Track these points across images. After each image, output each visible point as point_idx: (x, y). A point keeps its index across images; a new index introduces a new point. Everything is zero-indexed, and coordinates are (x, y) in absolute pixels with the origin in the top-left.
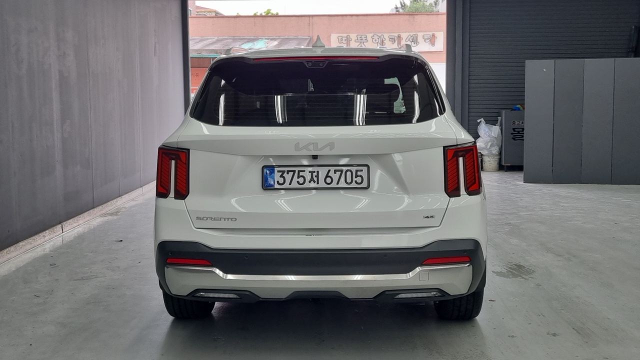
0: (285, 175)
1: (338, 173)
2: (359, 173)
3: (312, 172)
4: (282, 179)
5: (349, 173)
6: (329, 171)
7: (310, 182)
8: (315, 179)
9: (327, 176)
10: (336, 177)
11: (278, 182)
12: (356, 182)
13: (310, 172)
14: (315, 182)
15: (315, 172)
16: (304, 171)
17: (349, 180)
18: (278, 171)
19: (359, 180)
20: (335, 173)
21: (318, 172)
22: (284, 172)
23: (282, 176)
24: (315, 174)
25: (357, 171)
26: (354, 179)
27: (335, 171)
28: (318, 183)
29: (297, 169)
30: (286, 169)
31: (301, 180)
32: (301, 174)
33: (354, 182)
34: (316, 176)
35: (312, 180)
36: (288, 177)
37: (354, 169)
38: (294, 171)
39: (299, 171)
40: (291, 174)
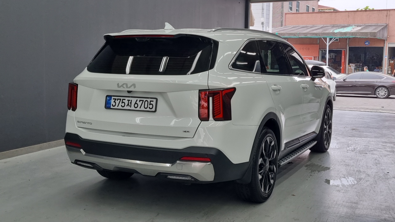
0: (116, 101)
1: (141, 102)
2: (151, 103)
3: (129, 100)
4: (114, 103)
5: (146, 102)
6: (137, 100)
7: (127, 106)
8: (130, 104)
9: (136, 103)
10: (140, 104)
11: (112, 105)
12: (149, 107)
13: (128, 100)
14: (129, 106)
15: (130, 100)
16: (125, 99)
17: (146, 107)
18: (113, 99)
19: (151, 106)
20: (140, 102)
21: (131, 100)
22: (115, 99)
23: (114, 102)
24: (130, 102)
25: (151, 101)
26: (149, 106)
27: (140, 101)
28: (131, 107)
29: (122, 98)
30: (117, 98)
31: (123, 104)
32: (124, 101)
33: (148, 107)
34: (130, 103)
35: (128, 104)
36: (117, 102)
37: (149, 100)
38: (120, 99)
39: (123, 99)
40: (119, 100)
